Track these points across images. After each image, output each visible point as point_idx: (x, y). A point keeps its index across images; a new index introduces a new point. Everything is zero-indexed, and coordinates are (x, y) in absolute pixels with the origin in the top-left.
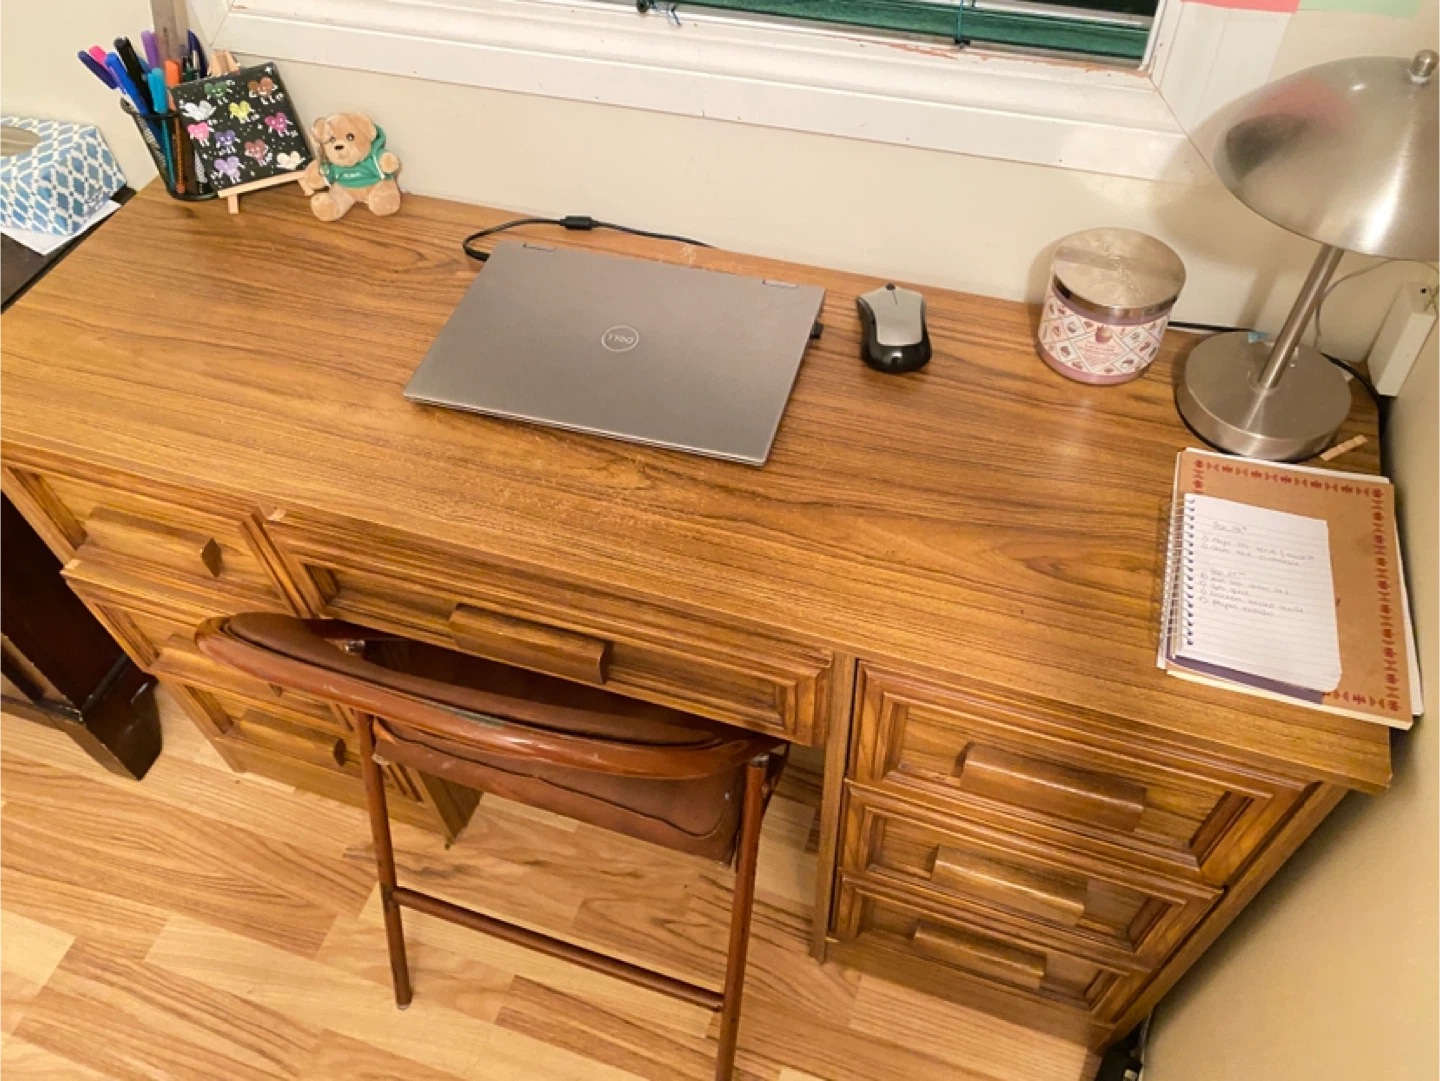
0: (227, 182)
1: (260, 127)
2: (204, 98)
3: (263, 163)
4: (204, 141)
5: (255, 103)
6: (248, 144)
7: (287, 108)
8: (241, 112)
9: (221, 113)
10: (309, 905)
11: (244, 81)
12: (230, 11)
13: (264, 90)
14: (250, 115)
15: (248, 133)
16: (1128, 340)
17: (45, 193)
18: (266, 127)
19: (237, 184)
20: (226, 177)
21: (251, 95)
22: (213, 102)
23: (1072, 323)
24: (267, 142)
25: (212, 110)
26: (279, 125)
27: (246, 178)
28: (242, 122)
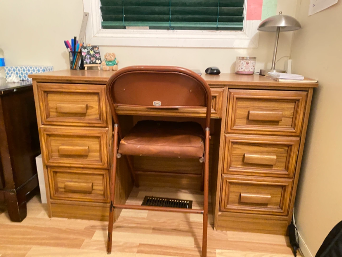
0: (87, 63)
1: (94, 55)
2: (86, 49)
3: (94, 61)
4: (84, 56)
5: (94, 51)
6: (92, 58)
7: (99, 53)
8: (92, 52)
9: (88, 52)
10: (76, 239)
11: (93, 48)
12: (93, 37)
13: (96, 49)
14: (93, 53)
15: (93, 56)
16: (251, 64)
17: (44, 71)
18: (95, 56)
19: (88, 64)
20: (87, 62)
21: (94, 50)
22: (87, 50)
23: (242, 62)
24: (95, 58)
25: (87, 51)
26: (97, 55)
27: (90, 63)
28: (91, 54)
